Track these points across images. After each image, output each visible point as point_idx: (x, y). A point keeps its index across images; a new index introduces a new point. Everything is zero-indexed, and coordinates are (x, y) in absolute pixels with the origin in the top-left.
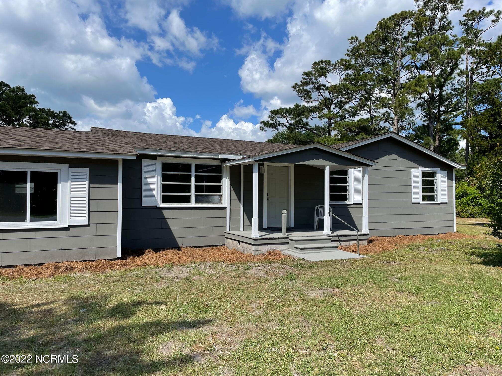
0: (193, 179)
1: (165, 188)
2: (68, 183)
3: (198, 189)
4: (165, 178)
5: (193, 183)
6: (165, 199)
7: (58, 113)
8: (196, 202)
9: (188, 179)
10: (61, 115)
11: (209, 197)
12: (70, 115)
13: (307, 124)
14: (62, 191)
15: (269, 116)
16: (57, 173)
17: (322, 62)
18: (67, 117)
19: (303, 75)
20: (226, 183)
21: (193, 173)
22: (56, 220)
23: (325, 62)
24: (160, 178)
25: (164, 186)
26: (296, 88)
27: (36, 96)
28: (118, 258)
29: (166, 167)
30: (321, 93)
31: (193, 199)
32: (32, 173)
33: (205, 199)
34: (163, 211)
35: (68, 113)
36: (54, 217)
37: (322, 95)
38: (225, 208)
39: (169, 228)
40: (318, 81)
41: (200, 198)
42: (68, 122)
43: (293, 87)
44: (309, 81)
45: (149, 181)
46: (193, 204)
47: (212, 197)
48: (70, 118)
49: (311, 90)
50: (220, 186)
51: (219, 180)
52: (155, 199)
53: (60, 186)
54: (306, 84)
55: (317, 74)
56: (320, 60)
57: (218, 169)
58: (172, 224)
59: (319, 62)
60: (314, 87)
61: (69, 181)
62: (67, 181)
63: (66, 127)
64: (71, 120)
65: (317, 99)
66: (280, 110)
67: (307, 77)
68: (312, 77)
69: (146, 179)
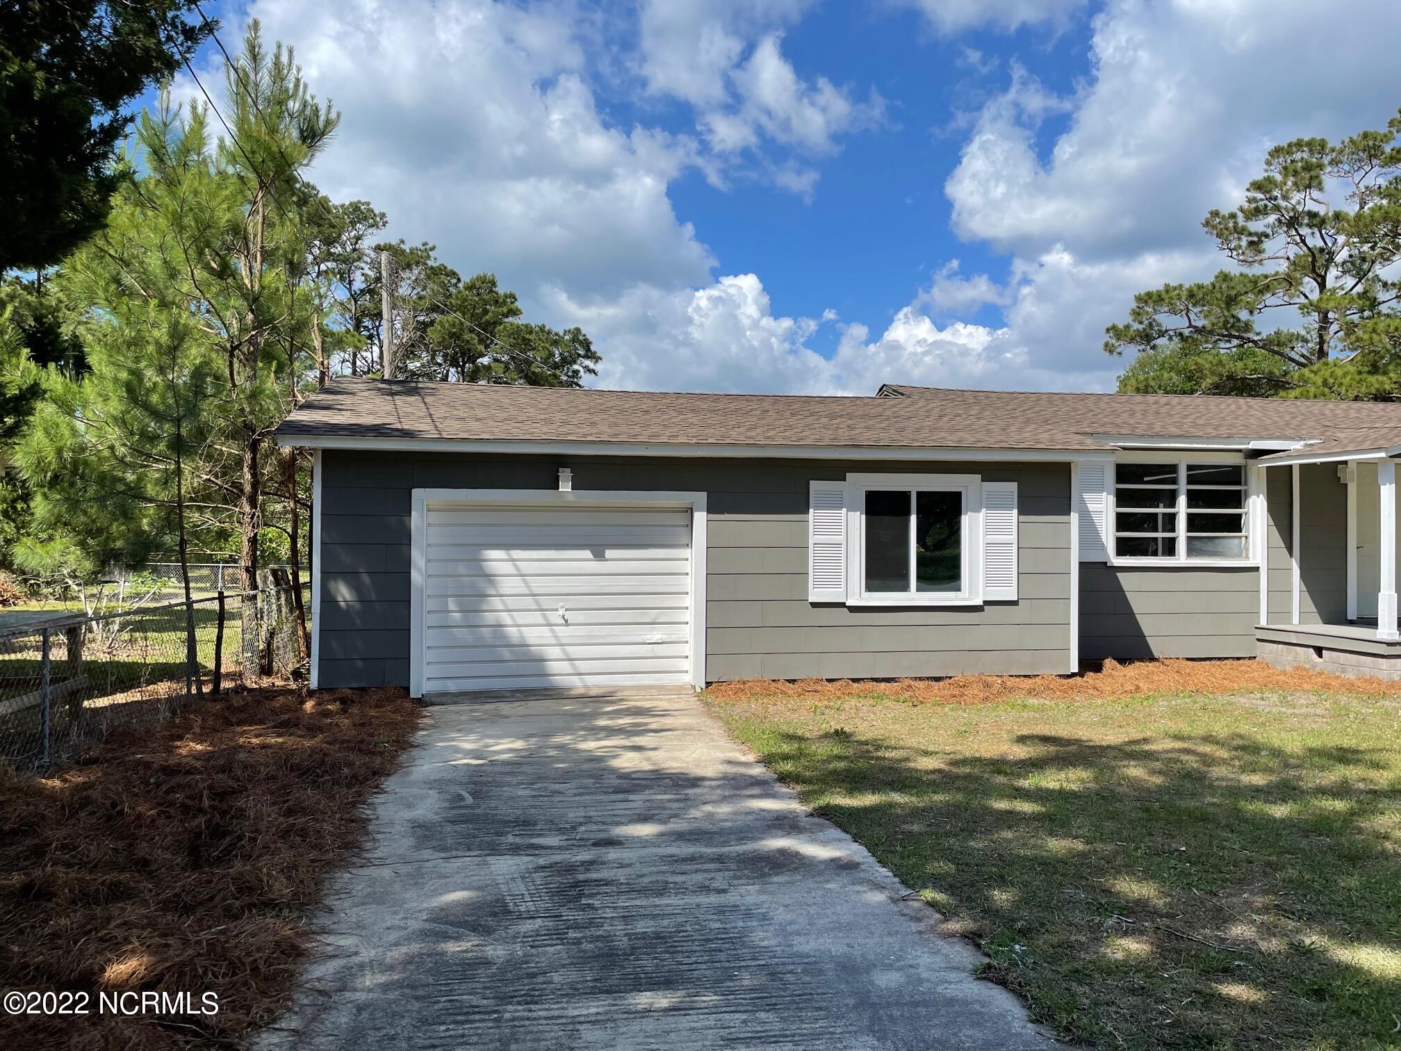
0: (1182, 500)
1: (1123, 522)
2: (981, 514)
3: (1194, 523)
4: (1123, 498)
5: (1182, 508)
6: (1124, 547)
7: (561, 334)
8: (1191, 552)
9: (1171, 499)
10: (567, 337)
11: (1217, 541)
12: (588, 337)
13: (1247, 327)
14: (970, 529)
15: (1133, 310)
16: (960, 493)
17: (1299, 144)
18: (581, 343)
19: (1248, 190)
20: (1256, 510)
21: (1183, 486)
22: (959, 590)
23: (1310, 144)
24: (1112, 499)
25: (1120, 517)
26: (1214, 227)
27: (517, 296)
28: (1073, 675)
29: (1124, 473)
30: (1301, 236)
31: (1181, 546)
32: (919, 493)
33: (1210, 546)
34: (1119, 575)
35: (583, 332)
36: (953, 584)
37: (1303, 241)
38: (1257, 569)
39: (1130, 614)
40: (1293, 202)
41: (1198, 544)
42: (579, 355)
43: (1207, 224)
44: (1266, 206)
45: (1091, 507)
46: (1181, 558)
47: (1227, 540)
48: (586, 344)
49: (1269, 231)
50: (1239, 516)
51: (1237, 499)
52: (1103, 548)
53: (965, 520)
54: (1257, 212)
55: (1290, 183)
56: (1294, 140)
57: (1235, 475)
58: (1138, 604)
59: (1290, 145)
60: (1279, 221)
61: (984, 510)
62: (978, 511)
63: (576, 367)
64: (588, 350)
65: (1281, 254)
66: (1167, 292)
67: (1260, 196)
68: (1276, 193)
69: (1083, 502)
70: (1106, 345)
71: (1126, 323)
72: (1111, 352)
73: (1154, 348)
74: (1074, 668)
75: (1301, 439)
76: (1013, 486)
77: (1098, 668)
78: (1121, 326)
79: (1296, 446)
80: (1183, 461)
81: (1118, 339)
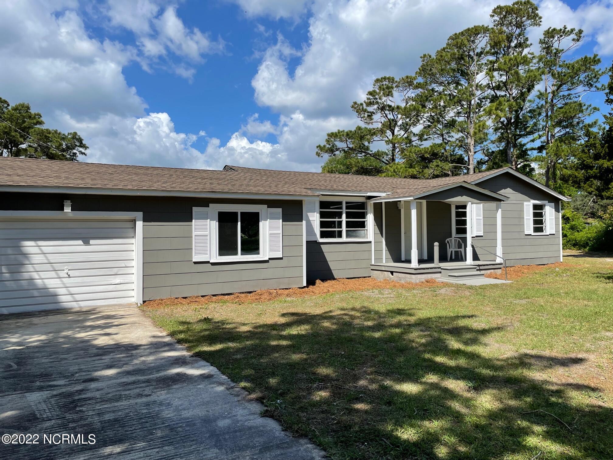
0: (344, 216)
1: (323, 224)
2: (267, 222)
3: (348, 224)
4: (322, 215)
5: (344, 219)
6: (324, 235)
7: (66, 135)
8: (348, 236)
9: (340, 215)
10: (69, 136)
11: (357, 232)
12: (81, 137)
13: (368, 148)
14: (263, 228)
15: (326, 140)
16: (259, 213)
17: (385, 78)
18: (77, 139)
19: (367, 95)
20: (370, 219)
21: (344, 210)
22: (259, 254)
23: (389, 78)
24: (318, 215)
25: (321, 222)
26: (355, 108)
27: (42, 115)
28: (304, 287)
29: (323, 205)
30: (386, 114)
31: (344, 234)
32: (241, 213)
33: (354, 234)
34: (322, 246)
35: (78, 134)
36: (257, 251)
37: (387, 116)
38: (370, 242)
39: (326, 261)
40: (383, 101)
41: (350, 233)
42: (76, 145)
43: (353, 107)
44: (373, 101)
45: (311, 219)
46: (344, 239)
47: (360, 231)
48: (80, 140)
49: (375, 111)
50: (364, 222)
51: (363, 215)
52: (315, 235)
53: (261, 224)
54: (370, 104)
55: (382, 93)
56: (383, 77)
57: (362, 206)
58: (329, 257)
59: (382, 78)
60: (378, 107)
61: (268, 220)
62: (266, 220)
63: (75, 151)
64: (81, 143)
65: (379, 120)
66: (339, 133)
67: (372, 97)
68: (377, 97)
69: (307, 216)
70: (317, 153)
71: (324, 145)
72: (319, 156)
73: (334, 155)
74: (305, 284)
75: (385, 192)
76: (280, 210)
77: (314, 284)
78: (322, 146)
79: (383, 195)
80: (344, 200)
81: (321, 151)
